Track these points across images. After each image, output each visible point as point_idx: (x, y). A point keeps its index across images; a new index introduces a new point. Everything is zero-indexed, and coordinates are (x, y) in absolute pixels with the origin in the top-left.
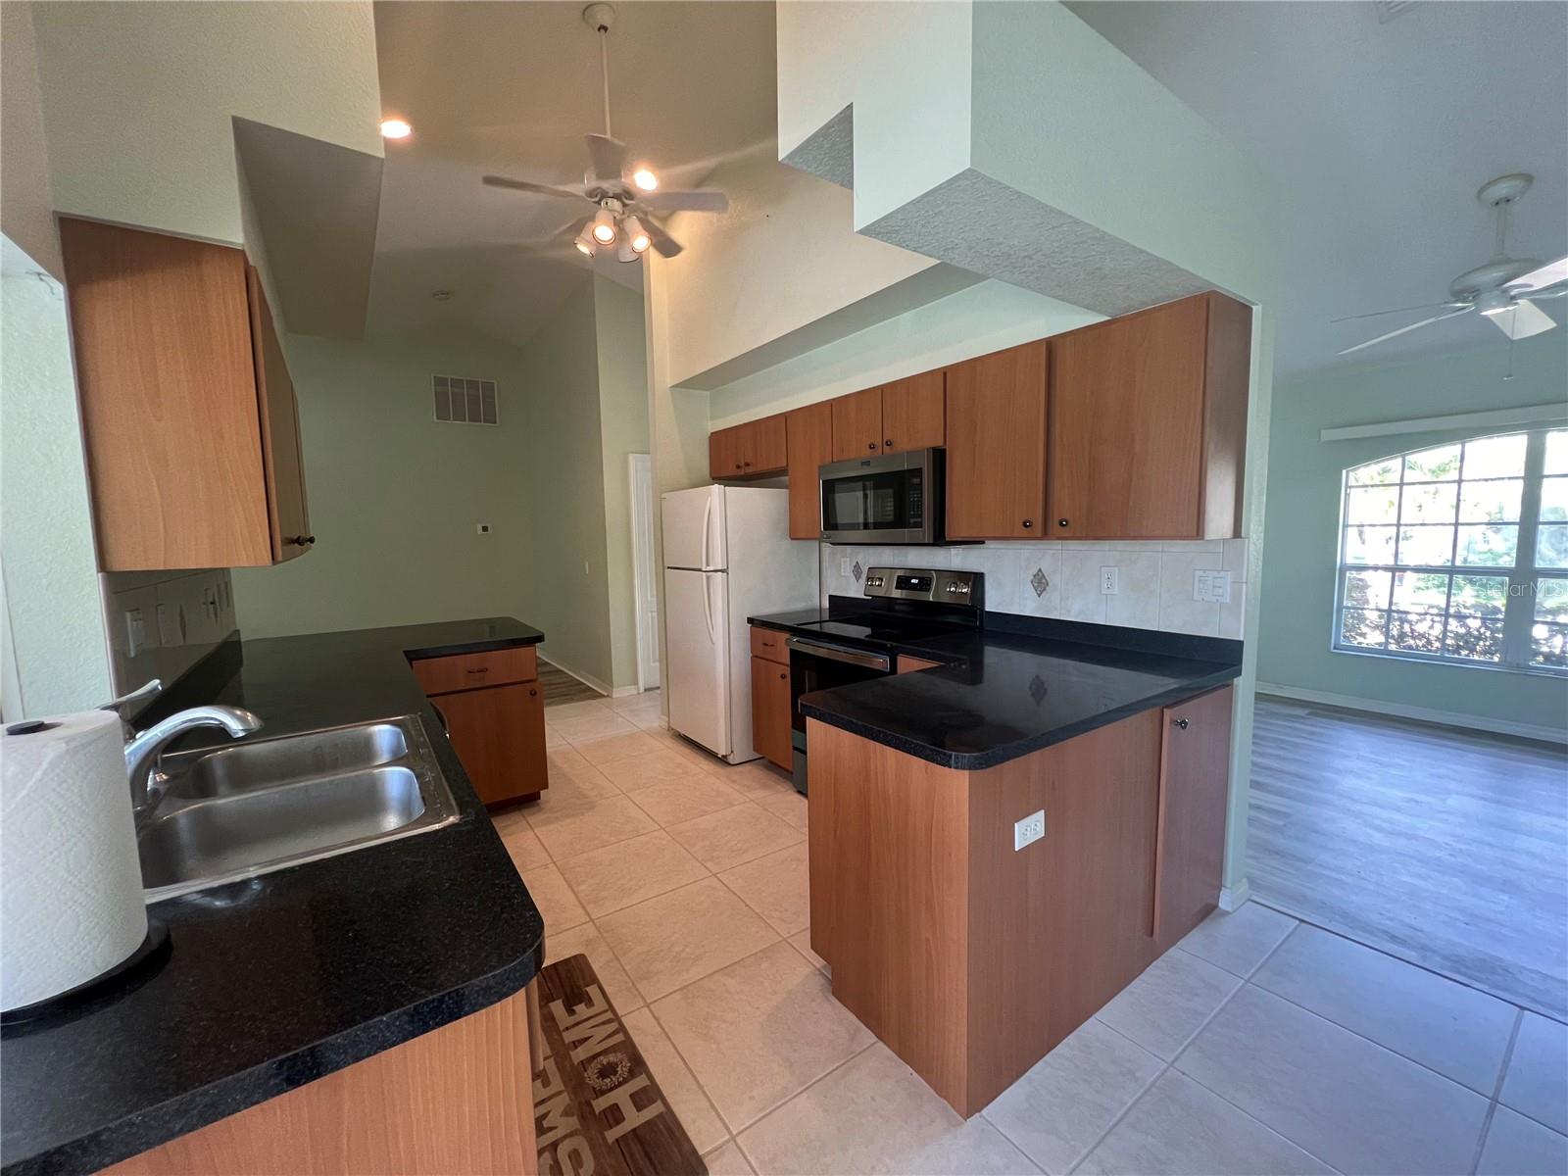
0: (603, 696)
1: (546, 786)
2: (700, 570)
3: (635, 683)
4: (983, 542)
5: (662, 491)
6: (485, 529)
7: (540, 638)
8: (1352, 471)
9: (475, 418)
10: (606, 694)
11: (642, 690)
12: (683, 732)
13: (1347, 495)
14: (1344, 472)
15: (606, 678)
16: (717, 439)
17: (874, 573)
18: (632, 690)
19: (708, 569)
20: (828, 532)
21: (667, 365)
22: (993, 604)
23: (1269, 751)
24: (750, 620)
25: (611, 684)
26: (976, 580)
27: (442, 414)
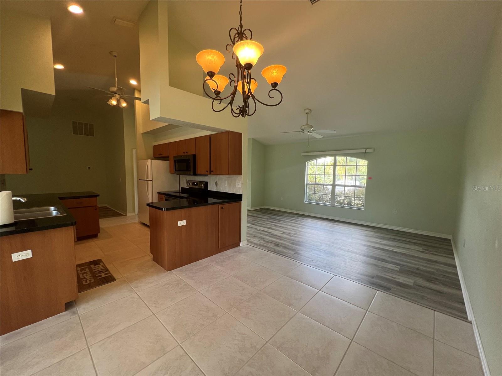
0: (124, 215)
1: (99, 232)
2: (145, 180)
3: (134, 212)
4: (208, 175)
5: (138, 159)
6: (89, 168)
7: (98, 196)
8: (308, 162)
9: (86, 134)
10: (125, 215)
11: (136, 214)
12: (143, 222)
13: (308, 168)
14: (306, 163)
15: (125, 211)
16: (155, 147)
17: (188, 182)
18: (133, 214)
19: (147, 180)
20: (176, 172)
21: (140, 128)
22: (210, 189)
23: (281, 223)
24: (158, 193)
25: (126, 212)
26: (206, 184)
27: (75, 133)
